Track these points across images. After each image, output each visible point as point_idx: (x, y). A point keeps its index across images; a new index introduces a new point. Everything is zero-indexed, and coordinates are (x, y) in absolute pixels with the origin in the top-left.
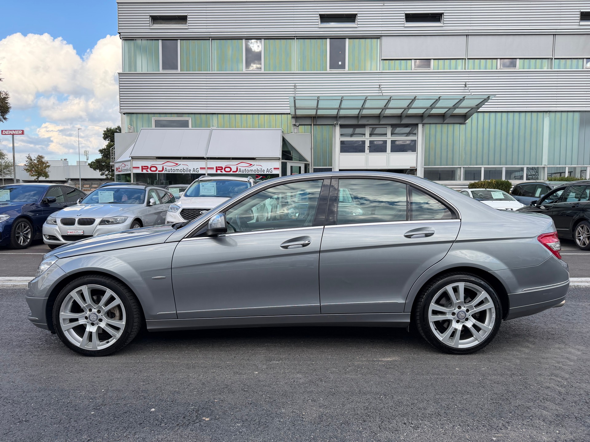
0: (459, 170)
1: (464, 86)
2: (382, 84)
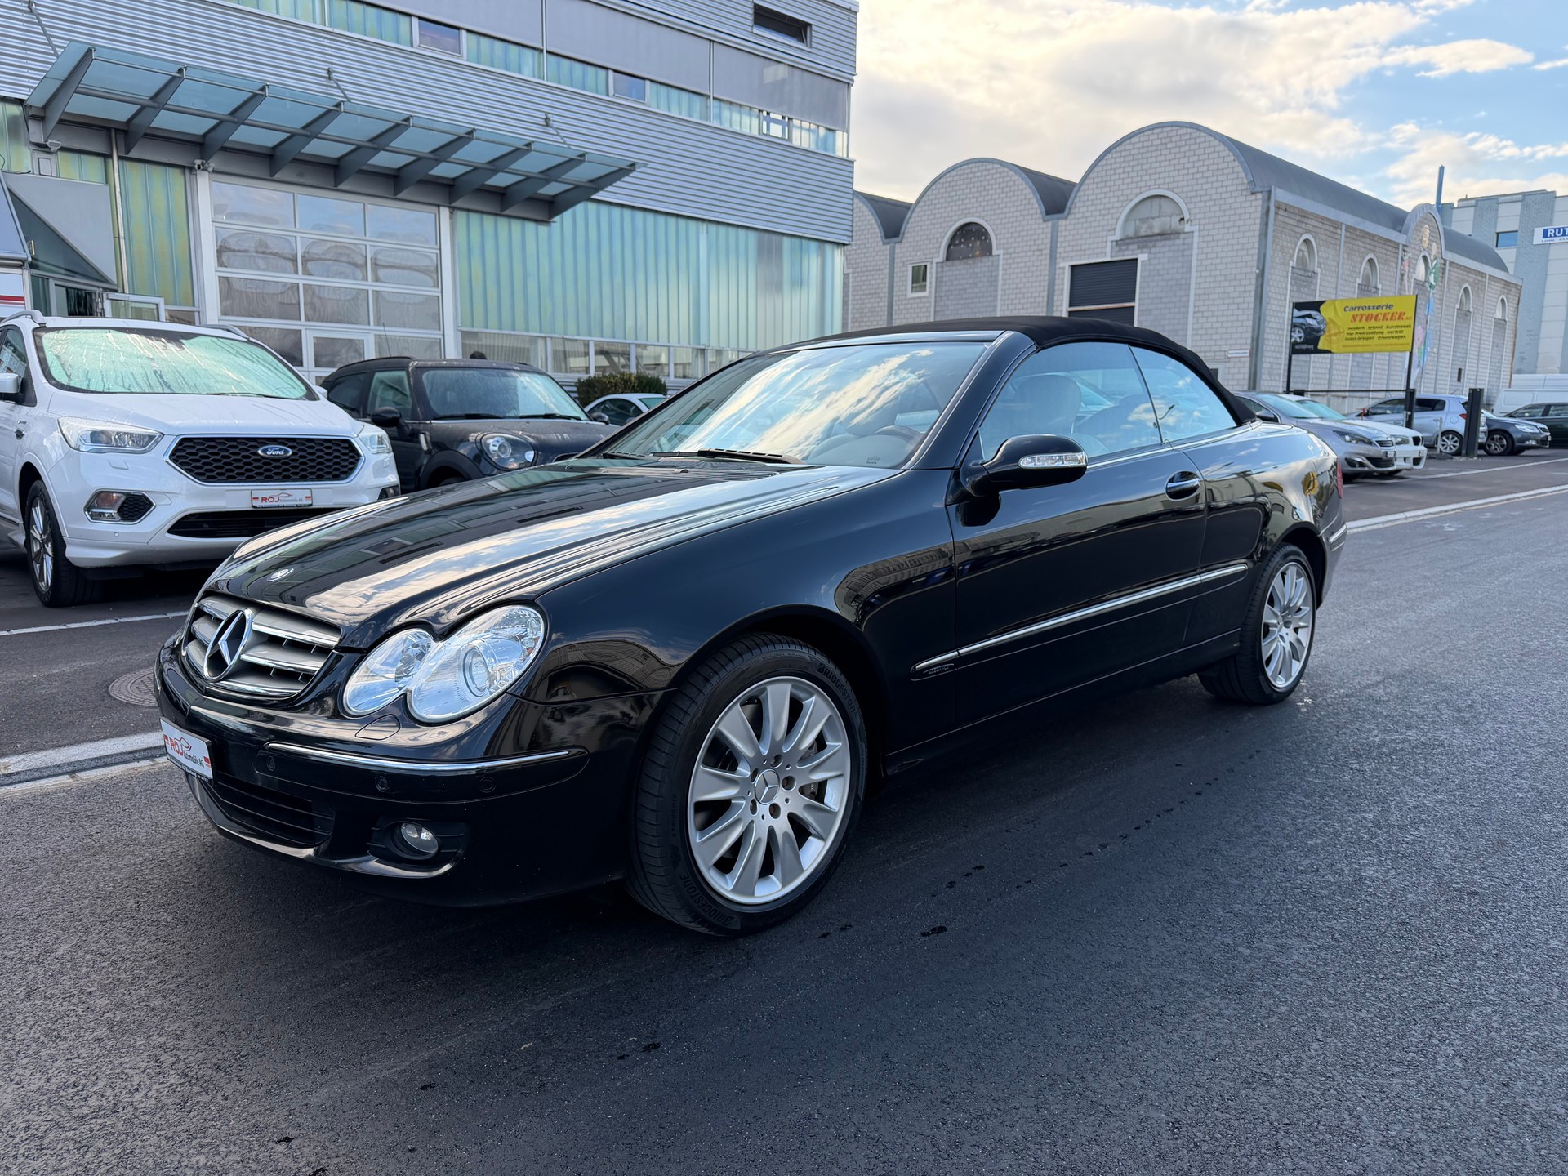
0: (541, 343)
1: (542, 122)
2: (335, 68)
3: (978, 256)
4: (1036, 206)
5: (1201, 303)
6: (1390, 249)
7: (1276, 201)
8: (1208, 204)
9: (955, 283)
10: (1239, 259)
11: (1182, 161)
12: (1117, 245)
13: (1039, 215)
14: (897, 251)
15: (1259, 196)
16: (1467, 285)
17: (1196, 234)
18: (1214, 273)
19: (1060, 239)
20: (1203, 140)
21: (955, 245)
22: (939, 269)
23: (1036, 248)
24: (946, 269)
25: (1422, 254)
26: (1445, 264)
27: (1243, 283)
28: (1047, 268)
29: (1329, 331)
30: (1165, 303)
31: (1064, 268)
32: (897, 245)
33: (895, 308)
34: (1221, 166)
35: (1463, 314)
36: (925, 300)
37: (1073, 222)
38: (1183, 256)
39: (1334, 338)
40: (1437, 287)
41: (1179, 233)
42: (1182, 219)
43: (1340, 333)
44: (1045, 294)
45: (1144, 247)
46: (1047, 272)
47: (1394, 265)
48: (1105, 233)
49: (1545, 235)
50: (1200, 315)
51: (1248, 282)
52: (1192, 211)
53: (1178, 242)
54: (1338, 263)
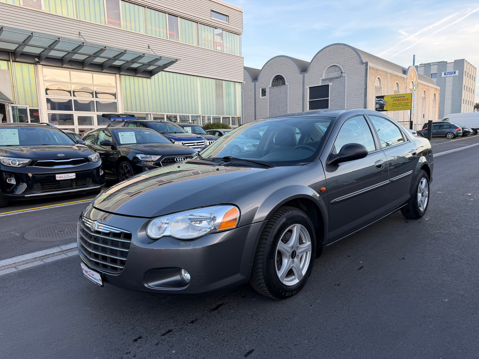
0: (149, 115)
1: (147, 47)
2: (81, 32)
3: (281, 85)
4: (298, 69)
5: (348, 97)
6: (402, 79)
7: (369, 66)
8: (349, 67)
9: (274, 93)
10: (359, 84)
11: (341, 55)
12: (323, 80)
13: (299, 72)
14: (256, 84)
15: (364, 65)
16: (424, 90)
17: (346, 77)
18: (352, 88)
19: (305, 79)
20: (347, 48)
21: (274, 82)
22: (270, 89)
23: (298, 82)
24: (271, 89)
25: (412, 81)
26: (418, 84)
27: (361, 91)
28: (302, 88)
29: (387, 104)
30: (338, 98)
31: (307, 88)
32: (256, 82)
33: (257, 101)
34: (353, 56)
35: (424, 98)
36: (266, 99)
37: (309, 74)
38: (342, 83)
39: (388, 106)
40: (416, 91)
41: (341, 77)
42: (342, 72)
43: (390, 105)
44: (302, 96)
45: (331, 81)
46: (302, 89)
47: (404, 84)
48: (319, 77)
49: (445, 74)
50: (348, 101)
51: (362, 91)
52: (345, 70)
53: (341, 79)
54: (388, 84)
